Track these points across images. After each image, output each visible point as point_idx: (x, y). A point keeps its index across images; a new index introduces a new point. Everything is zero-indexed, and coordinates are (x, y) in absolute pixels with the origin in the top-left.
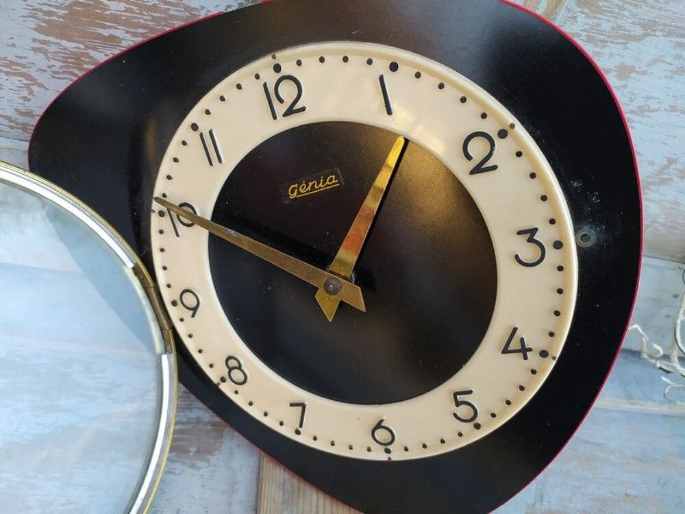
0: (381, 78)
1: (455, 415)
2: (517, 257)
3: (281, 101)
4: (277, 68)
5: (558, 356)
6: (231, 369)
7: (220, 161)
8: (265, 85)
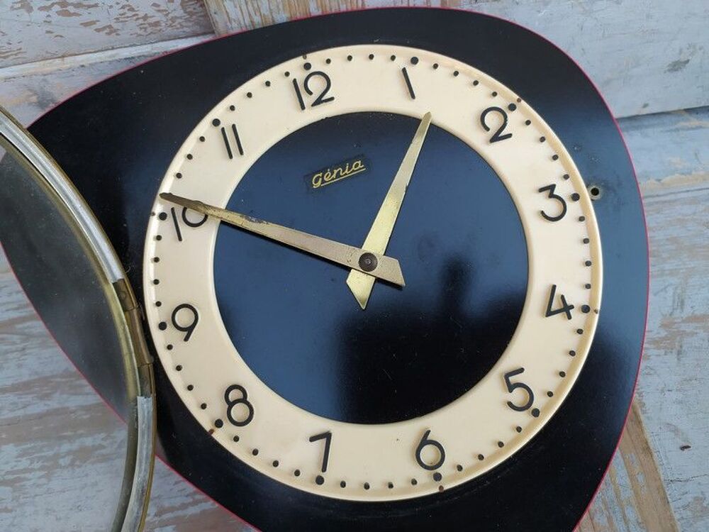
0: (404, 70)
1: (510, 404)
2: (542, 212)
3: (310, 93)
4: (307, 66)
5: (599, 308)
6: (231, 405)
7: (241, 152)
8: (295, 81)
